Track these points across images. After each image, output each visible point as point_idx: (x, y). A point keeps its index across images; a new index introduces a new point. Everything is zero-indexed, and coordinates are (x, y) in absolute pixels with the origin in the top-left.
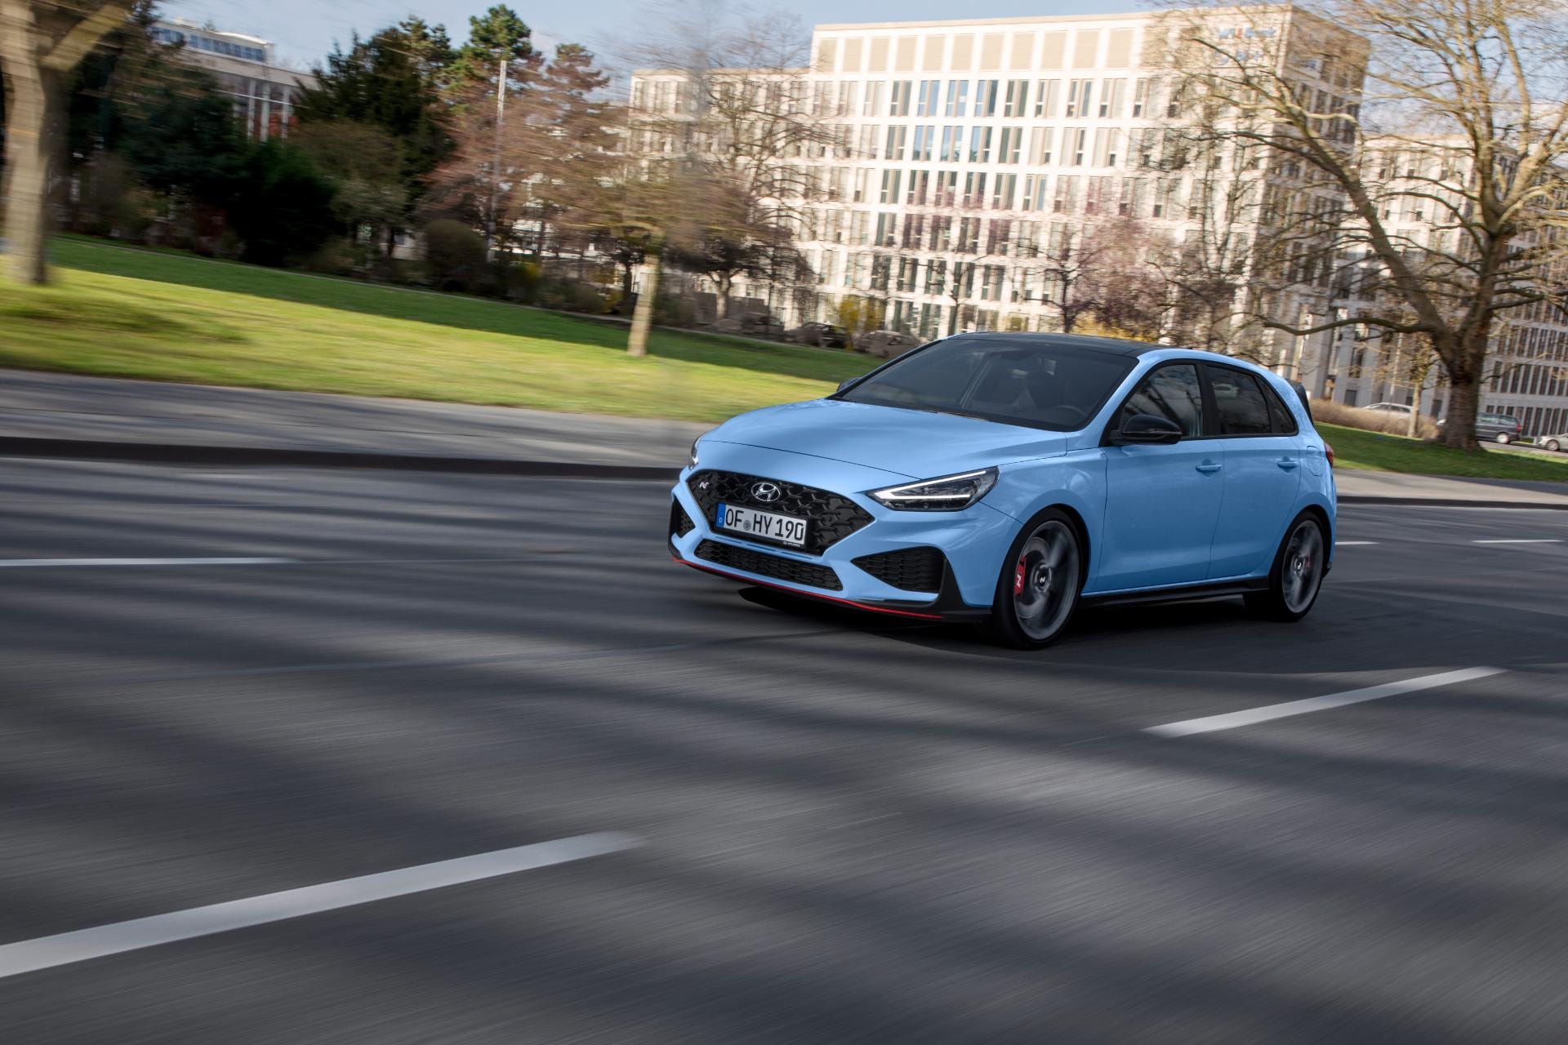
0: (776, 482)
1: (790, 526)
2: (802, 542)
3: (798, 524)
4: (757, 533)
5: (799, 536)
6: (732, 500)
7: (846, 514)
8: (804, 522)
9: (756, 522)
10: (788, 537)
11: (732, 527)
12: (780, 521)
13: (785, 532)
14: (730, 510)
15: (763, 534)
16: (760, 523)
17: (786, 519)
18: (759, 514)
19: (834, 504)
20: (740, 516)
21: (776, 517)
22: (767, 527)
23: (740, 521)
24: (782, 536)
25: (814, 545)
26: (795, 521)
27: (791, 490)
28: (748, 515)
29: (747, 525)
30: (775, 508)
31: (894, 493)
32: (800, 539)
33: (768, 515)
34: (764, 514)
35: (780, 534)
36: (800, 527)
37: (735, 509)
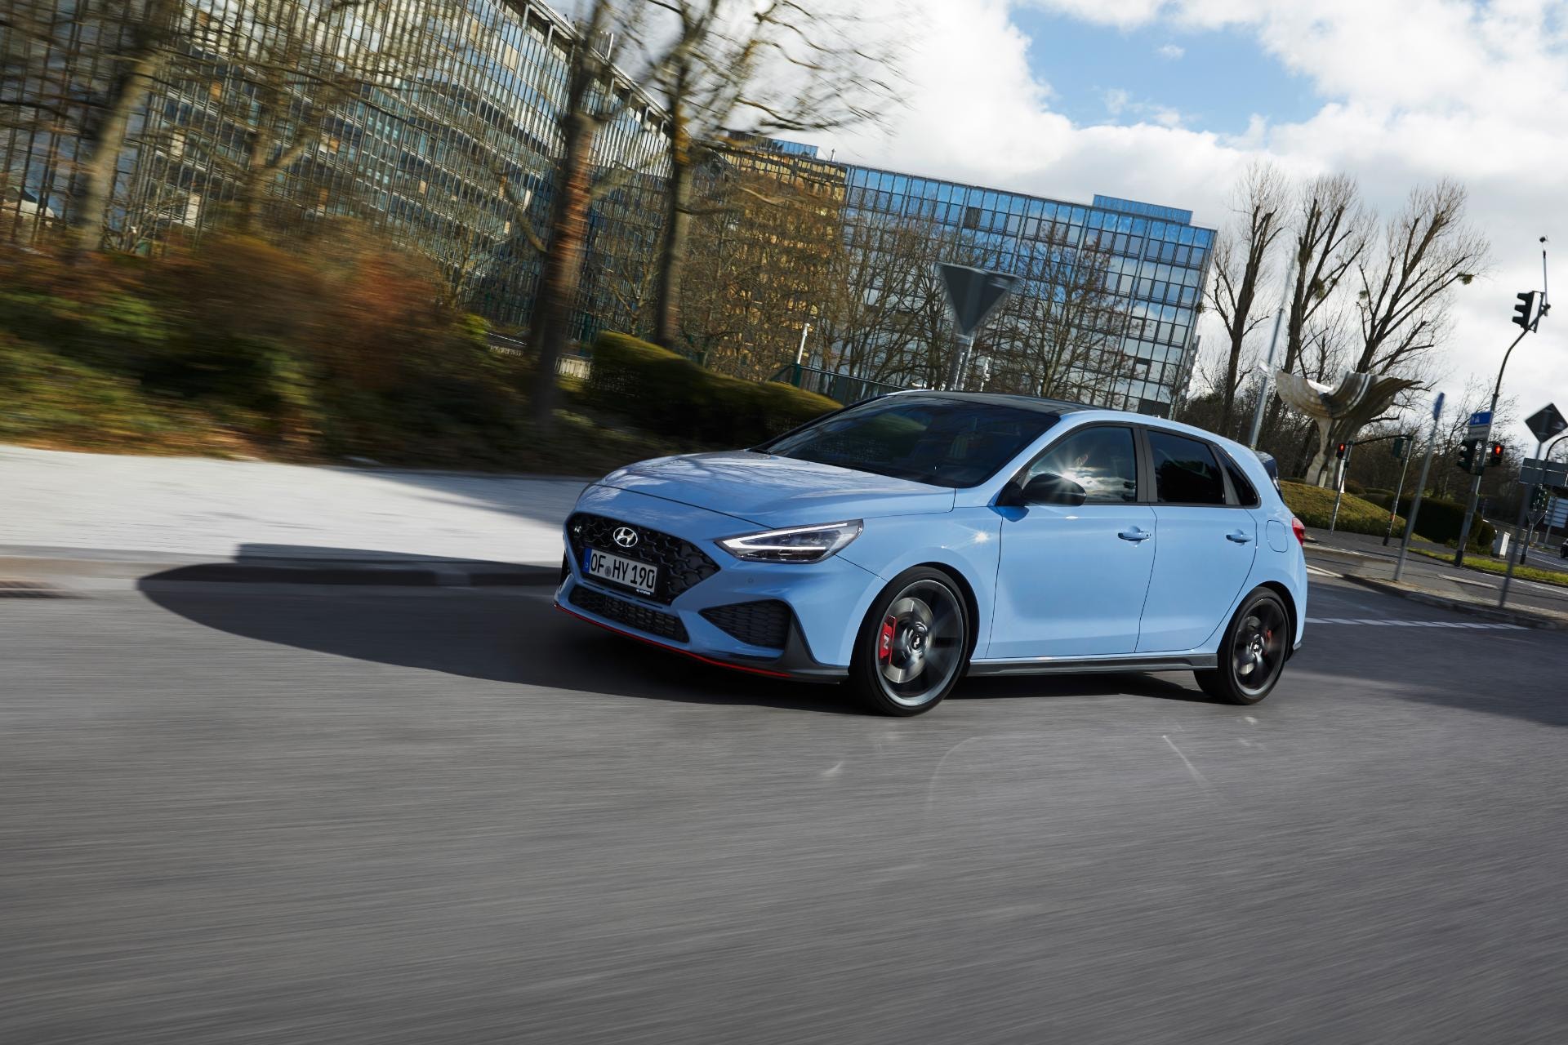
0: (635, 527)
1: (643, 572)
2: (652, 590)
3: (650, 571)
4: (615, 579)
5: (650, 584)
6: (598, 546)
7: (696, 562)
8: (655, 569)
9: (615, 568)
10: (641, 584)
11: (595, 573)
12: (635, 568)
13: (639, 580)
14: (595, 555)
15: (620, 581)
16: (618, 569)
17: (640, 565)
18: (618, 559)
19: (686, 550)
20: (603, 562)
21: (632, 564)
22: (624, 573)
23: (602, 566)
24: (636, 583)
25: (664, 593)
26: (648, 567)
27: (648, 536)
28: (609, 560)
29: (608, 571)
30: (633, 554)
31: (744, 542)
32: (651, 587)
33: (626, 561)
34: (622, 560)
35: (634, 582)
36: (651, 574)
37: (599, 553)
